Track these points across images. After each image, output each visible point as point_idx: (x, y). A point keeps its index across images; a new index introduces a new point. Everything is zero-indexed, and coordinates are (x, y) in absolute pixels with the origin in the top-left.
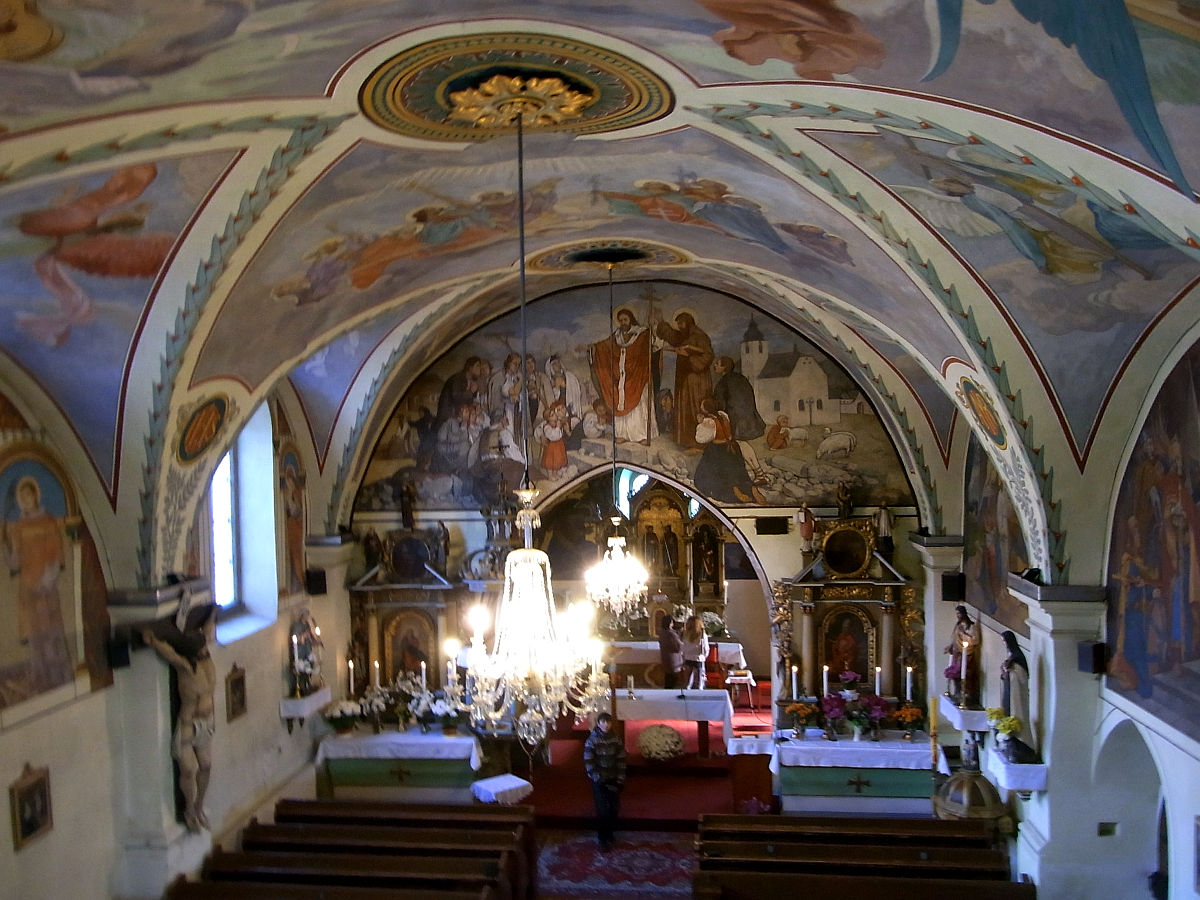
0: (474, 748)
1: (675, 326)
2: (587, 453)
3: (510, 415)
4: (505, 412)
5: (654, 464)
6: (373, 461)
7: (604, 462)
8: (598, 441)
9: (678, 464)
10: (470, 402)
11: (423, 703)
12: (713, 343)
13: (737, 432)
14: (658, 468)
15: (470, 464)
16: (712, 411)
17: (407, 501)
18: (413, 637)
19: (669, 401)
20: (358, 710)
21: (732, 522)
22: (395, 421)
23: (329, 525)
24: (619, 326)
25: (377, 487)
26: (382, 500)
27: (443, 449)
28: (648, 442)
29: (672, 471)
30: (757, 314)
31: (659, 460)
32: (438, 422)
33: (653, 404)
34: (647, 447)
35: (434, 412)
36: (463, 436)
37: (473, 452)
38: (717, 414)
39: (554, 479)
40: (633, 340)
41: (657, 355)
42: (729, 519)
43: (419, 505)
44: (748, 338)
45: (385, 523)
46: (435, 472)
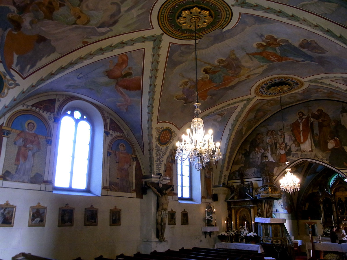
0: (259, 248)
1: (317, 113)
2: (293, 157)
3: (269, 148)
4: (268, 148)
5: (314, 157)
6: (233, 166)
7: (298, 159)
8: (296, 152)
9: (323, 156)
10: (258, 146)
11: (245, 233)
12: (330, 116)
13: (342, 143)
14: (316, 159)
15: (259, 164)
16: (332, 138)
17: (242, 176)
18: (245, 216)
19: (317, 137)
20: (226, 234)
21: (345, 175)
22: (238, 154)
23: (220, 182)
24: (299, 117)
25: (234, 173)
26: (235, 177)
27: (251, 160)
28: (312, 151)
29: (321, 159)
30: (344, 104)
31: (316, 156)
32: (249, 153)
33: (312, 139)
34: (311, 153)
35: (248, 150)
36: (257, 156)
37: (260, 160)
38: (334, 139)
39: (283, 166)
40: (304, 120)
41: (312, 124)
42: (343, 173)
43: (245, 177)
44: (342, 112)
45: (236, 183)
46: (249, 167)
